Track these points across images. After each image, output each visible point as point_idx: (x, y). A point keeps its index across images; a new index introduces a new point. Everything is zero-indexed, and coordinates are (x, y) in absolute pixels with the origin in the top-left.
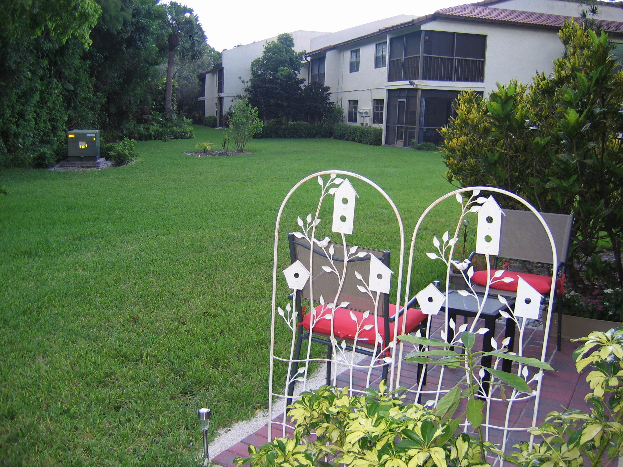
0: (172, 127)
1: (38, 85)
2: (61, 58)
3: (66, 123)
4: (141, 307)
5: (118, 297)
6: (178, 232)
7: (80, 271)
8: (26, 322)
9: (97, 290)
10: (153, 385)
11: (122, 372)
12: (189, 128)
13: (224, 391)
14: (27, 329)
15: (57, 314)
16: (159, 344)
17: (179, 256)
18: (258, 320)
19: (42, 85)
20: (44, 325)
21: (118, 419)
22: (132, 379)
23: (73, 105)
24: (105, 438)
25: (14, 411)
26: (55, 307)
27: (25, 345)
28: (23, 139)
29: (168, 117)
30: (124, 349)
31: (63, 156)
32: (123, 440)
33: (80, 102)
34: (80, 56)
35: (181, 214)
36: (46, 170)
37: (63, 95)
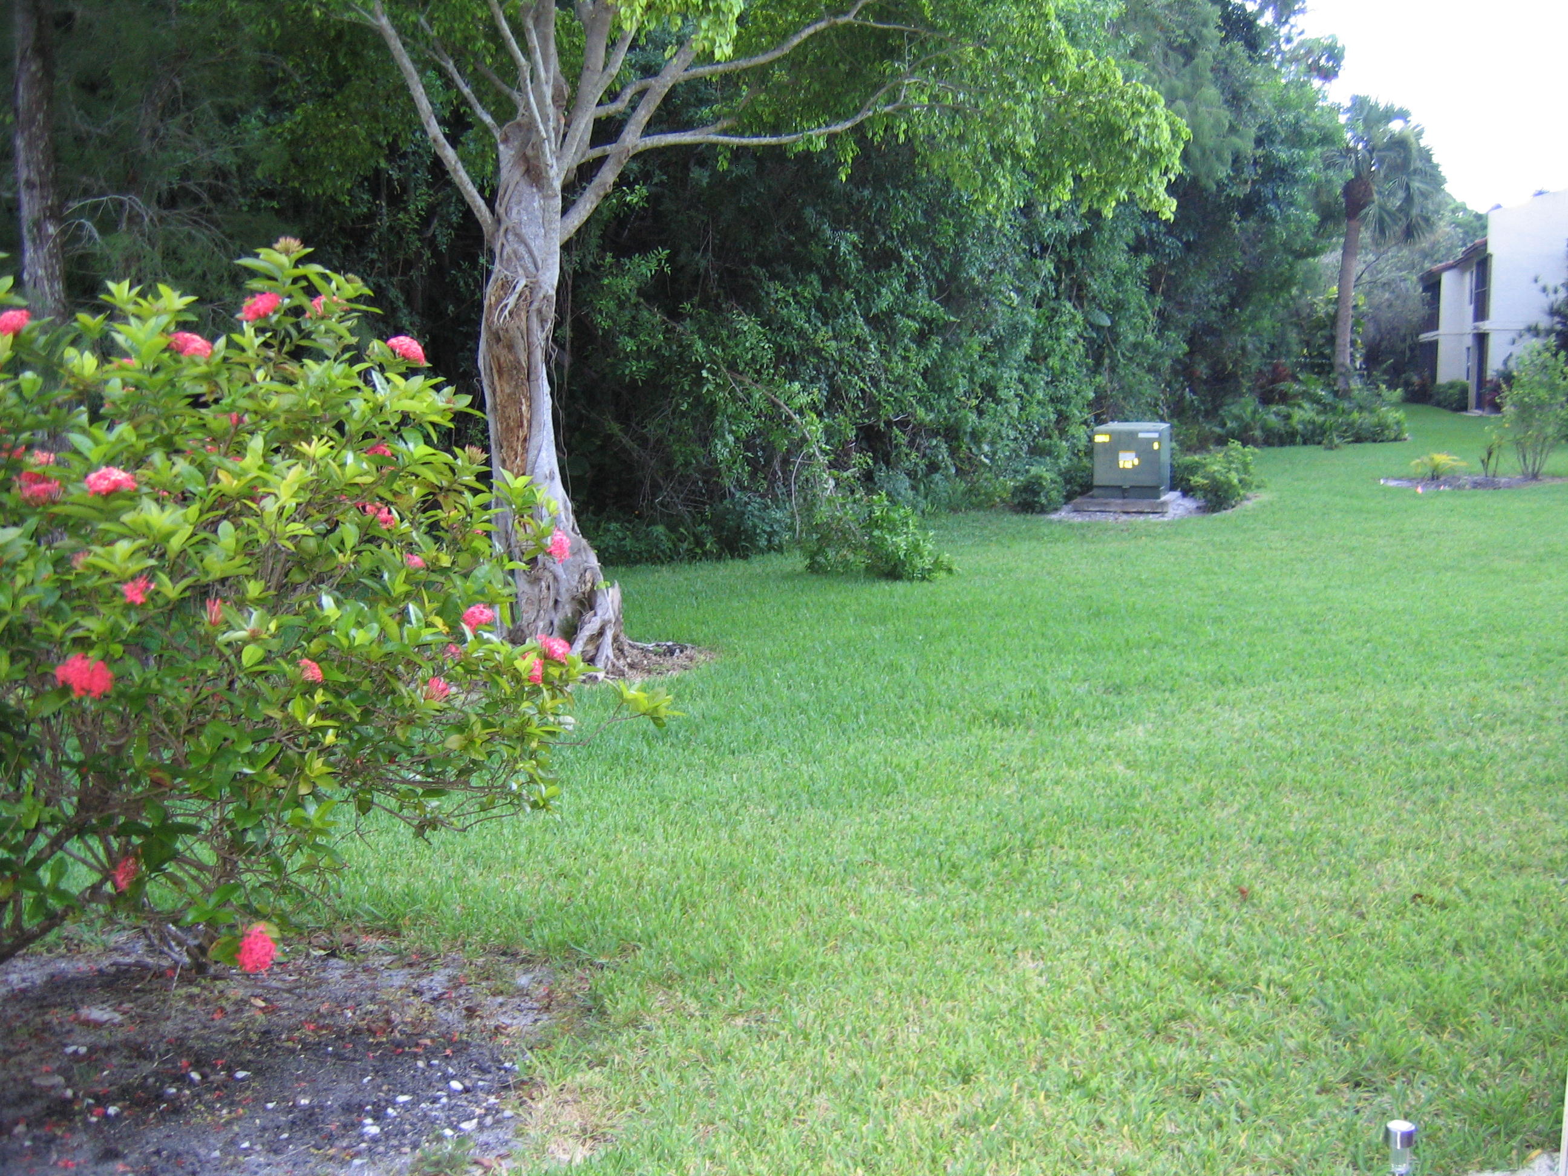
0: (1350, 413)
1: (1030, 317)
2: (1084, 252)
3: (1090, 405)
4: (1259, 865)
5: (1207, 837)
6: (1357, 688)
7: (1119, 768)
8: (997, 874)
9: (1156, 816)
10: (1279, 1054)
11: (1208, 1012)
12: (1393, 415)
13: (1453, 1092)
14: (1001, 890)
15: (1067, 863)
16: (1299, 958)
17: (1359, 748)
18: (1554, 929)
19: (1038, 317)
20: (1037, 884)
21: (1193, 1119)
22: (1231, 1031)
23: (1107, 361)
24: (1163, 1156)
25: (970, 1065)
26: (1062, 847)
27: (996, 926)
28: (992, 443)
29: (1340, 385)
30: (1216, 963)
31: (1081, 486)
32: (1204, 1167)
33: (1123, 355)
34: (1127, 244)
35: (1368, 641)
36: (1042, 517)
37: (1085, 339)
